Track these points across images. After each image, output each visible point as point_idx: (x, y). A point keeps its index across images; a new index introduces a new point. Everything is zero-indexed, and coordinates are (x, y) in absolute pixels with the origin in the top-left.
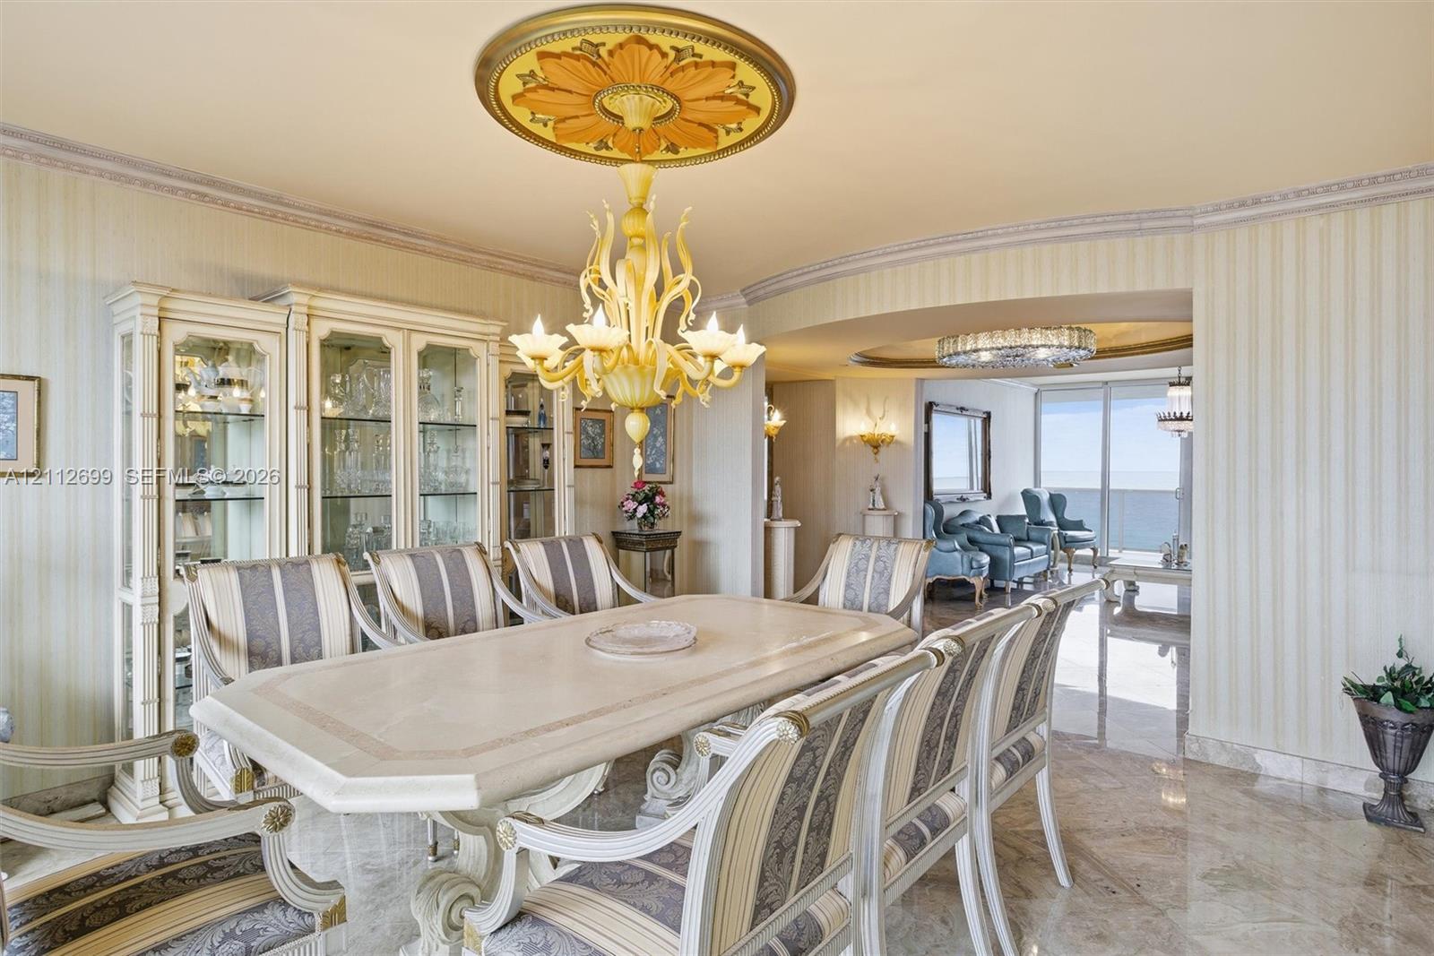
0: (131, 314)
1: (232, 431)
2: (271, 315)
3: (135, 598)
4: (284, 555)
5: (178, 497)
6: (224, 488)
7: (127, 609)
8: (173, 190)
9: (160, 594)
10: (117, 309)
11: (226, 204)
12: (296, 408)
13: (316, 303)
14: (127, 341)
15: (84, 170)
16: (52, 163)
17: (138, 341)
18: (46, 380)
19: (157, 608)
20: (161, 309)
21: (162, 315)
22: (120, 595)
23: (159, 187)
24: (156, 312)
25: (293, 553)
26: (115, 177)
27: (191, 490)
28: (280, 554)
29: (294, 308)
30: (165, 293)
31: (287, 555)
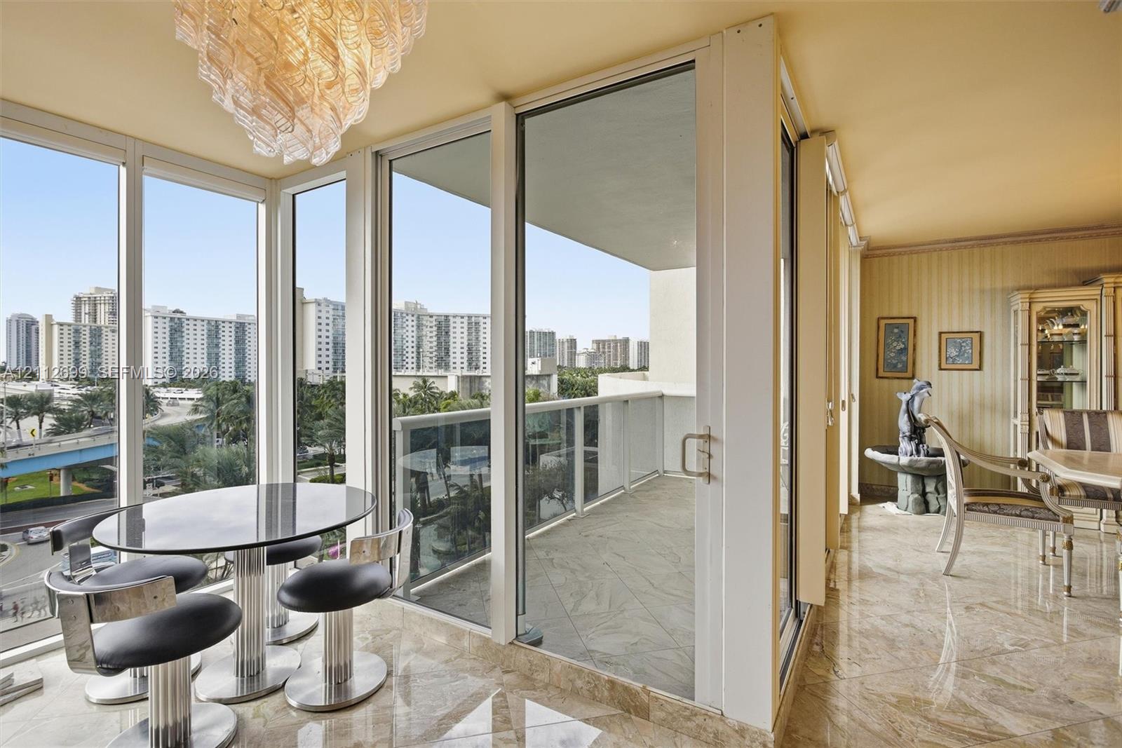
0: (1016, 302)
1: (1075, 348)
2: (1093, 291)
3: (1018, 422)
4: (1099, 409)
5: (1038, 380)
6: (1066, 376)
7: (1016, 426)
8: (1039, 240)
9: (1029, 421)
10: (1013, 299)
11: (1068, 238)
12: (1106, 336)
13: (1118, 280)
14: (1016, 312)
15: (998, 244)
16: (985, 245)
17: (1020, 313)
18: (983, 332)
19: (1028, 427)
20: (1030, 298)
21: (1031, 301)
22: (1013, 421)
23: (1032, 241)
24: (1028, 300)
25: (1104, 408)
26: (1012, 243)
27: (1047, 377)
28: (1097, 407)
29: (1105, 285)
30: (1032, 291)
31: (1101, 408)
